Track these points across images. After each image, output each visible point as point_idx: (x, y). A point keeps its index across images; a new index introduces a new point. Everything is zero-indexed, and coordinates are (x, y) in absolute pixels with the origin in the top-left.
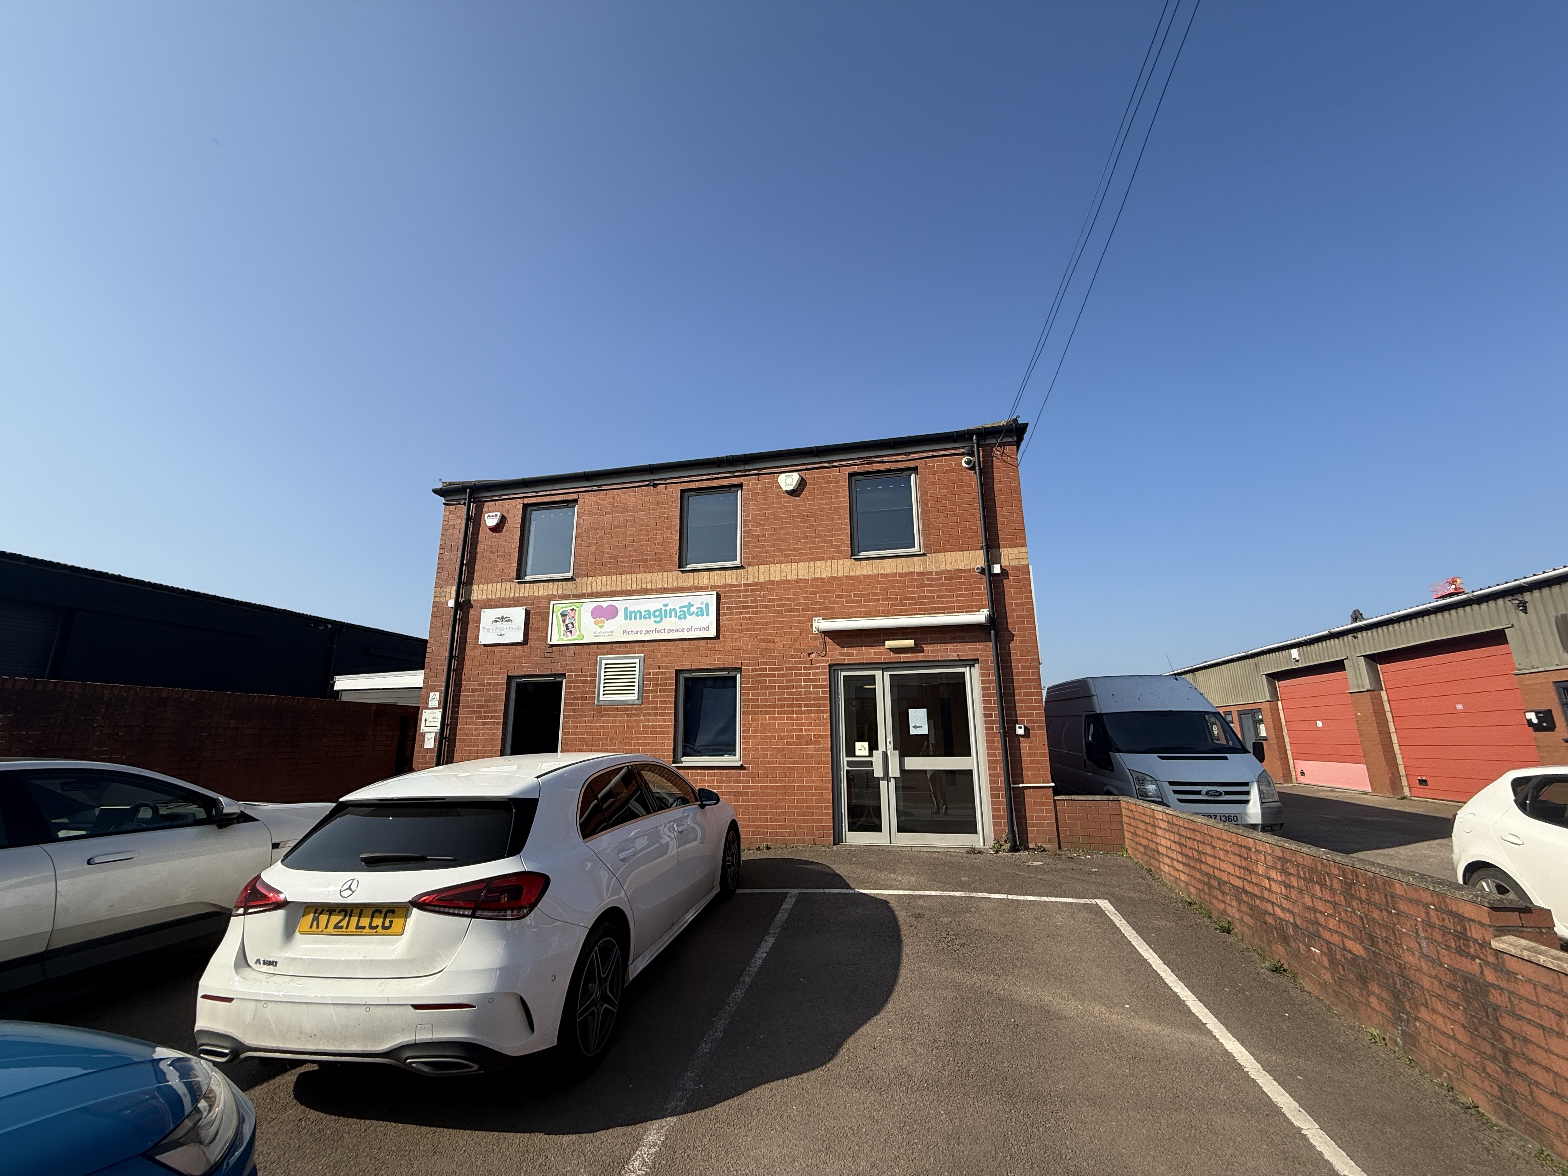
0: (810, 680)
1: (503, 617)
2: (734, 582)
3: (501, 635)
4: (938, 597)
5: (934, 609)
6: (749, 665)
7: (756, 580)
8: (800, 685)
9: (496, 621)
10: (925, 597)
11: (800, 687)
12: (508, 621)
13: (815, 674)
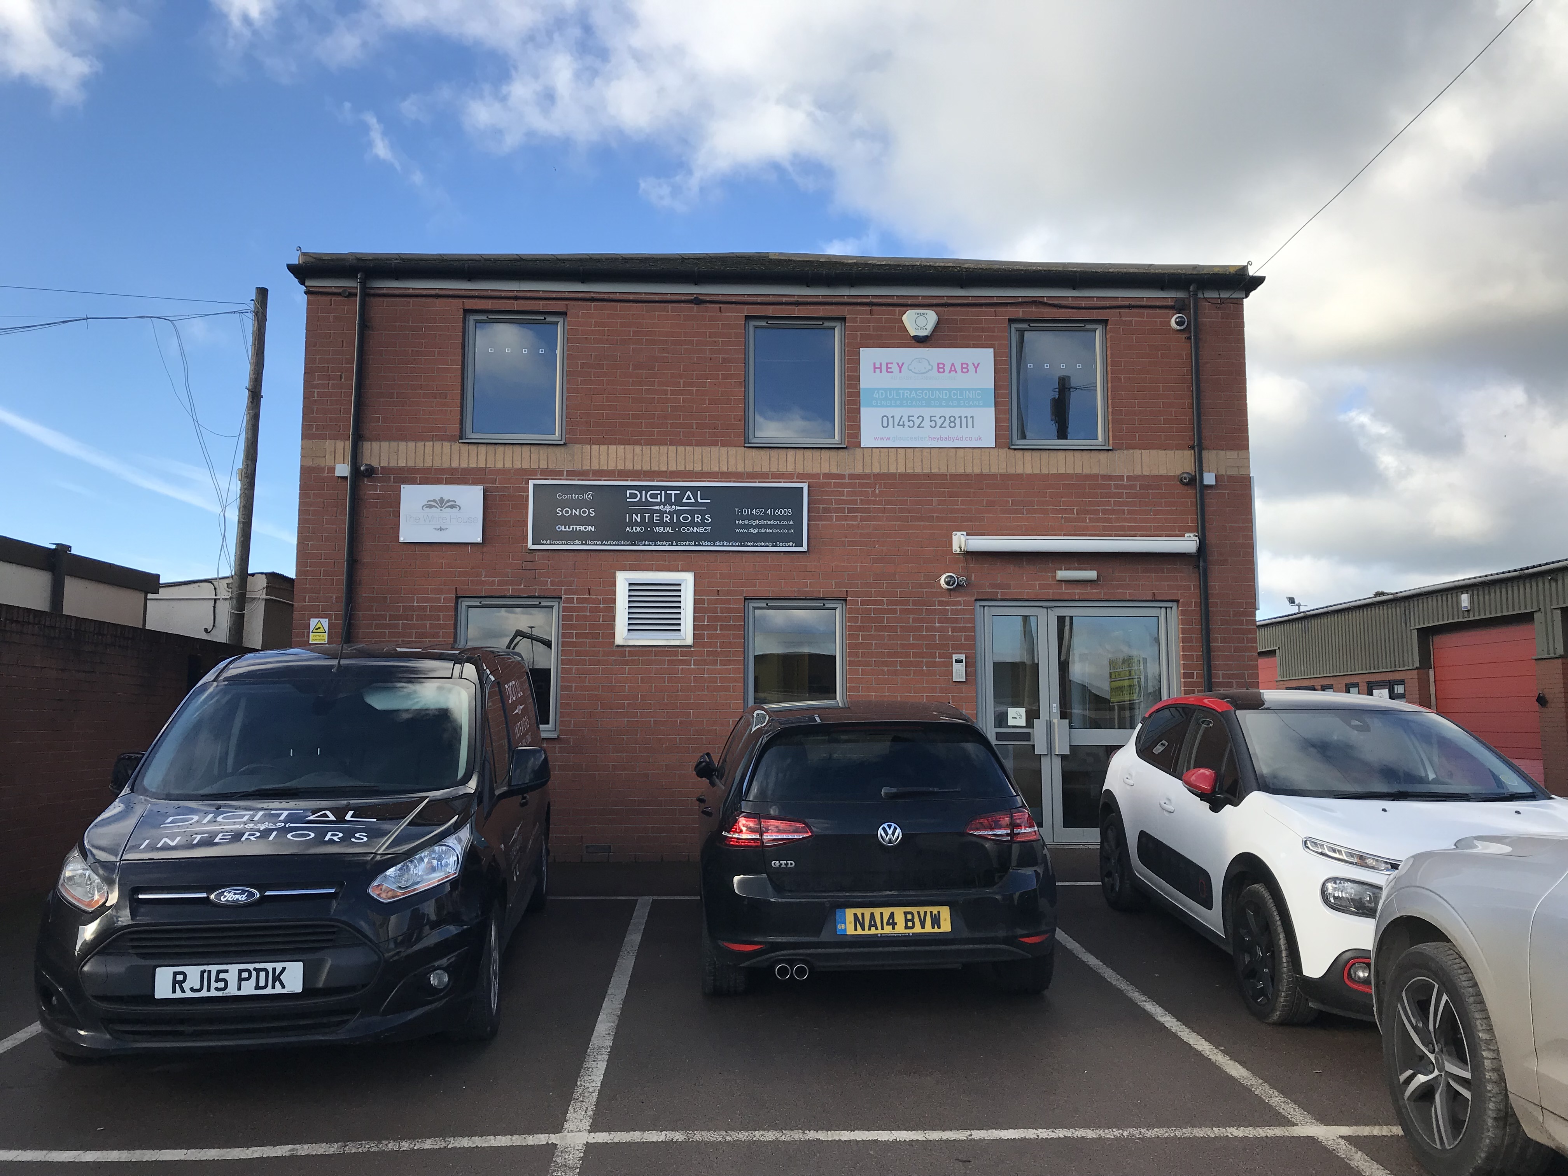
0: (948, 620)
1: (442, 500)
2: (834, 470)
3: (441, 529)
4: (1129, 512)
5: (1122, 528)
6: (857, 594)
7: (867, 471)
8: (935, 627)
9: (431, 507)
10: (1112, 512)
11: (934, 629)
12: (452, 507)
13: (956, 612)
